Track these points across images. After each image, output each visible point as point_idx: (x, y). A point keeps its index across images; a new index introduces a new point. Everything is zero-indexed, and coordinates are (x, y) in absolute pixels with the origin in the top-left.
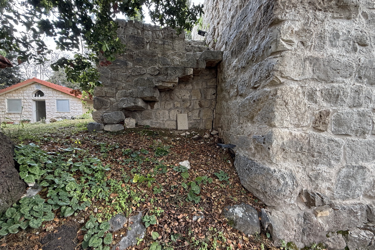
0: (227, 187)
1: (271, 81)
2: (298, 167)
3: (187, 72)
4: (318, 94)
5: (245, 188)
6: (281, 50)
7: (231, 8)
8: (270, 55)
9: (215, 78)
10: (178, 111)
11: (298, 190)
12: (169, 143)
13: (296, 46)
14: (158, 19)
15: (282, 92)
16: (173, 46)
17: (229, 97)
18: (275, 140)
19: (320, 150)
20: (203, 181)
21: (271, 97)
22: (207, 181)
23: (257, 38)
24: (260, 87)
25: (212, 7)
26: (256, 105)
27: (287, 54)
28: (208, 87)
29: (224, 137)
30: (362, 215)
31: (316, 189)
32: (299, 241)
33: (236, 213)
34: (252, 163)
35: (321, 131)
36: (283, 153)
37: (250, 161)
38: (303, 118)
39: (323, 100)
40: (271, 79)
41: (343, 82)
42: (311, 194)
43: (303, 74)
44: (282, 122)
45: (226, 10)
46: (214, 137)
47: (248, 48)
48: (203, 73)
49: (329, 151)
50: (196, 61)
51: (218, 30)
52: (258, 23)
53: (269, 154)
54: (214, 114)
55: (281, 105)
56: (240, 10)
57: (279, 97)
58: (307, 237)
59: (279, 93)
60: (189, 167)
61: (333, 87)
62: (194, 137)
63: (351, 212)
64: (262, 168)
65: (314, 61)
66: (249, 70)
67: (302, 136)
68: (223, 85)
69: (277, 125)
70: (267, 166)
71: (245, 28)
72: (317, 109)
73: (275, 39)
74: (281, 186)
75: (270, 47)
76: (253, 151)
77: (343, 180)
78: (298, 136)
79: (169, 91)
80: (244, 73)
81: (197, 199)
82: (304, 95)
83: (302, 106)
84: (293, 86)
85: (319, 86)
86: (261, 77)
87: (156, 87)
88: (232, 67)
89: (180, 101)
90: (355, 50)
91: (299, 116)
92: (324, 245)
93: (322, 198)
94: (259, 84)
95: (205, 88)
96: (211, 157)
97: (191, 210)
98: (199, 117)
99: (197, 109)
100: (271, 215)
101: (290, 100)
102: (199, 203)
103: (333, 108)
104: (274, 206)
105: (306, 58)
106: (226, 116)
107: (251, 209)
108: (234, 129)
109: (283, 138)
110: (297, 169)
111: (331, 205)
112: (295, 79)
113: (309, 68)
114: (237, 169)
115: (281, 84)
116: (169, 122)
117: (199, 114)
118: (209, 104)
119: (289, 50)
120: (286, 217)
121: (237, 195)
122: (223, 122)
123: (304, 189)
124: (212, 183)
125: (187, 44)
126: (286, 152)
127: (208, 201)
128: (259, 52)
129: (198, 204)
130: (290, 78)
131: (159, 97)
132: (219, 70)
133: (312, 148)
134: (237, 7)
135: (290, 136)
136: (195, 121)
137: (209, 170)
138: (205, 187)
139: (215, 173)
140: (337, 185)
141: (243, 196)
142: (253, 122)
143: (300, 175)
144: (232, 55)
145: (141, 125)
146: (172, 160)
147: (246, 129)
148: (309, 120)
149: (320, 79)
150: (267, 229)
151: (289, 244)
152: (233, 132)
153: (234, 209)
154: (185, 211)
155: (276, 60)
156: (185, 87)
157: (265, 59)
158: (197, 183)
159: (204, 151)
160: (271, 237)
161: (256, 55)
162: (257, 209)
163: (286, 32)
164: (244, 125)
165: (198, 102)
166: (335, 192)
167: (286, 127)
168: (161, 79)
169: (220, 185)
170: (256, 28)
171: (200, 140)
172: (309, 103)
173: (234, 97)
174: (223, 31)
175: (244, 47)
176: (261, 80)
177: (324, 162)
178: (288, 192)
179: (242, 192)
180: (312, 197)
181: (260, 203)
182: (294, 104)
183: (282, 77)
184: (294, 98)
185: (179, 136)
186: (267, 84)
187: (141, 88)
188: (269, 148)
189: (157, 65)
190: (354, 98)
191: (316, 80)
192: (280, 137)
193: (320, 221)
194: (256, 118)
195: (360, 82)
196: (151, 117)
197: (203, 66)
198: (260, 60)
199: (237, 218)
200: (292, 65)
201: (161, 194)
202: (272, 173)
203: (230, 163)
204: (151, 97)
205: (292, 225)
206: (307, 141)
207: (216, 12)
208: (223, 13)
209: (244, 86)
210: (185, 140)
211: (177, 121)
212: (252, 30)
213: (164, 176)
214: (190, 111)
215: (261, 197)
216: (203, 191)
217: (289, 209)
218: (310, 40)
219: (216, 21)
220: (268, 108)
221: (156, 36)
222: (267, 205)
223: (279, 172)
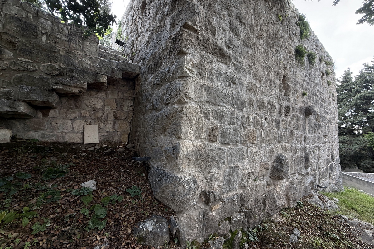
0: (139, 202)
1: (178, 100)
2: (199, 172)
3: (100, 79)
4: (210, 113)
5: (157, 200)
6: (185, 75)
7: (148, 29)
8: (178, 78)
9: (132, 90)
10: (85, 121)
11: (199, 192)
12: (69, 160)
13: (196, 75)
14: (59, 11)
15: (186, 110)
16: (83, 47)
17: (145, 110)
18: (181, 151)
19: (212, 157)
20: (111, 201)
21: (178, 113)
22: (116, 200)
23: (168, 62)
24: (171, 104)
25: (131, 22)
26: (167, 119)
27: (190, 80)
28: (125, 98)
29: (140, 150)
30: (238, 202)
31: (211, 188)
32: (200, 237)
33: (146, 228)
34: (163, 174)
35: (213, 142)
36: (187, 162)
37: (162, 172)
38: (201, 131)
39: (214, 118)
40: (178, 98)
41: (225, 106)
42: (208, 193)
43: (201, 97)
44: (186, 135)
45: (144, 29)
46: (129, 151)
47: (161, 68)
48: (119, 83)
49: (218, 156)
50: (111, 70)
51: (137, 45)
52: (169, 50)
53: (177, 163)
54: (131, 126)
55: (186, 121)
56: (156, 34)
57: (184, 114)
58: (206, 231)
59: (184, 110)
60: (94, 188)
61: (219, 109)
62: (106, 151)
63: (232, 201)
64: (172, 177)
65: (207, 88)
66: (162, 88)
67: (201, 146)
68: (140, 98)
69: (183, 137)
70: (176, 174)
71: (159, 50)
72: (210, 124)
73: (181, 65)
74: (186, 191)
75: (178, 71)
76: (165, 161)
77: (227, 178)
78: (198, 146)
79: (75, 97)
80: (158, 90)
81: (101, 225)
82: (202, 114)
83: (200, 122)
84: (194, 106)
85: (211, 108)
86: (171, 95)
87: (53, 90)
88: (149, 82)
89: (89, 110)
90: (230, 86)
91: (198, 130)
92: (217, 233)
93: (215, 195)
94: (170, 101)
95: (121, 99)
96: (124, 172)
97: (92, 240)
98: (113, 128)
99: (111, 120)
100: (178, 220)
101: (192, 117)
102: (104, 228)
103: (220, 125)
104: (181, 211)
105: (202, 86)
106: (142, 128)
107: (161, 219)
108: (149, 141)
109: (187, 149)
110: (198, 173)
111: (220, 199)
112: (195, 100)
113: (204, 94)
114: (150, 181)
115: (186, 103)
116: (71, 135)
117: (114, 125)
118: (126, 116)
119: (191, 77)
120: (190, 218)
121: (148, 208)
122: (140, 135)
123: (203, 190)
124: (123, 201)
125: (102, 50)
126: (190, 160)
127: (116, 223)
128: (170, 73)
129: (102, 230)
130: (192, 99)
131: (57, 103)
132: (136, 82)
133: (208, 155)
134: (153, 30)
135: (192, 147)
136: (108, 133)
137: (120, 187)
138: (113, 208)
139: (127, 190)
140: (224, 183)
141: (154, 208)
142: (165, 135)
143: (200, 179)
144: (148, 71)
145: (22, 139)
146: (71, 183)
147: (159, 141)
148: (205, 133)
149: (211, 102)
150: (175, 234)
151: (193, 243)
152: (148, 145)
153: (144, 225)
154: (82, 244)
155: (182, 83)
156: (97, 95)
157: (174, 81)
158: (104, 204)
159: (117, 167)
160: (178, 241)
161: (168, 75)
162: (167, 218)
163: (189, 63)
164: (158, 137)
165: (113, 113)
166: (223, 188)
167: (189, 139)
168: (61, 81)
169: (132, 201)
170: (168, 53)
171: (112, 155)
172: (205, 119)
173: (150, 111)
174: (141, 47)
175: (159, 67)
176: (171, 98)
177: (216, 165)
178: (191, 195)
179: (154, 204)
180: (209, 195)
181: (170, 210)
182: (195, 120)
183: (186, 97)
184: (195, 116)
185: (86, 151)
186: (176, 102)
187: (26, 89)
188: (177, 158)
189: (58, 63)
190: (231, 118)
191: (209, 103)
192: (185, 147)
193: (214, 214)
194: (167, 131)
195: (233, 108)
196: (42, 128)
197: (120, 76)
198: (171, 80)
199: (147, 232)
200: (193, 89)
201: (47, 232)
202: (179, 180)
203: (144, 176)
204: (44, 102)
205: (194, 224)
206: (204, 150)
207: (135, 28)
208: (141, 31)
209: (158, 101)
210: (93, 155)
211: (83, 133)
212: (165, 54)
213: (55, 205)
214: (102, 123)
215: (171, 205)
216: (111, 213)
217: (193, 209)
218: (204, 72)
219: (134, 36)
220: (176, 123)
221: (59, 30)
222: (176, 211)
223: (184, 179)
